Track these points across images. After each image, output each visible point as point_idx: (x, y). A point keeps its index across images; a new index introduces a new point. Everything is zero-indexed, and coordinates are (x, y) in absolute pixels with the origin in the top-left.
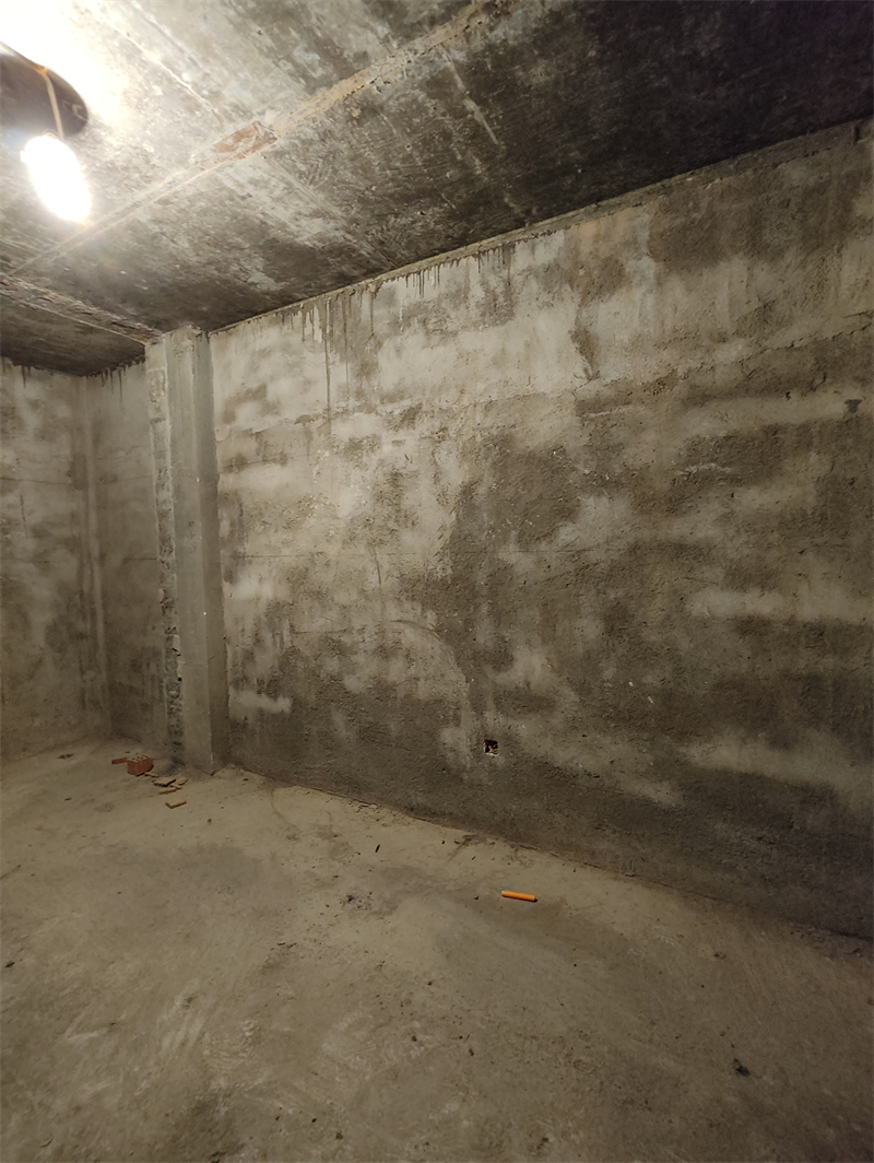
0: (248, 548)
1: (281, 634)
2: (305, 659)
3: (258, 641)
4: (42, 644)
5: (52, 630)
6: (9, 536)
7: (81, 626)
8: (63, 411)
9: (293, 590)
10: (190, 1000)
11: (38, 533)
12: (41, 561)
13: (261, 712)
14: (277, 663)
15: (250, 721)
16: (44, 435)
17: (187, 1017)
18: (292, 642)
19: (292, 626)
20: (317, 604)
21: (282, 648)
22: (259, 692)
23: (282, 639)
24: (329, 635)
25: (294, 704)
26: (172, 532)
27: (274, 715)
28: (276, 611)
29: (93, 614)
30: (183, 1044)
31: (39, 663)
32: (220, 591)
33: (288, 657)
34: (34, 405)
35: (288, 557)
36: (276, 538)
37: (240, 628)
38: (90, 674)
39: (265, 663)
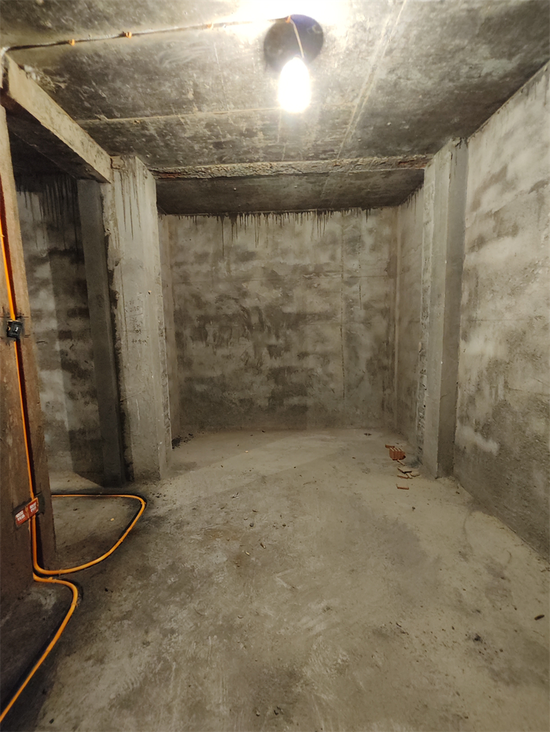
0: (479, 313)
1: (497, 388)
2: (514, 413)
3: (479, 389)
4: (365, 370)
5: (370, 363)
6: (352, 309)
7: (386, 362)
8: (387, 231)
9: (510, 351)
10: (328, 609)
11: (367, 307)
12: (367, 323)
13: (475, 446)
14: (491, 411)
15: (468, 451)
16: (374, 248)
17: (320, 617)
18: (504, 396)
19: (506, 382)
20: (530, 366)
21: (496, 399)
22: (476, 431)
23: (497, 392)
24: (539, 397)
25: (501, 449)
26: (428, 302)
27: (484, 453)
28: (496, 367)
29: (394, 355)
30: (309, 629)
31: (362, 379)
32: (458, 346)
33: (501, 408)
34: (370, 231)
35: (509, 320)
36: (500, 304)
37: (468, 377)
38: (388, 391)
39: (483, 409)
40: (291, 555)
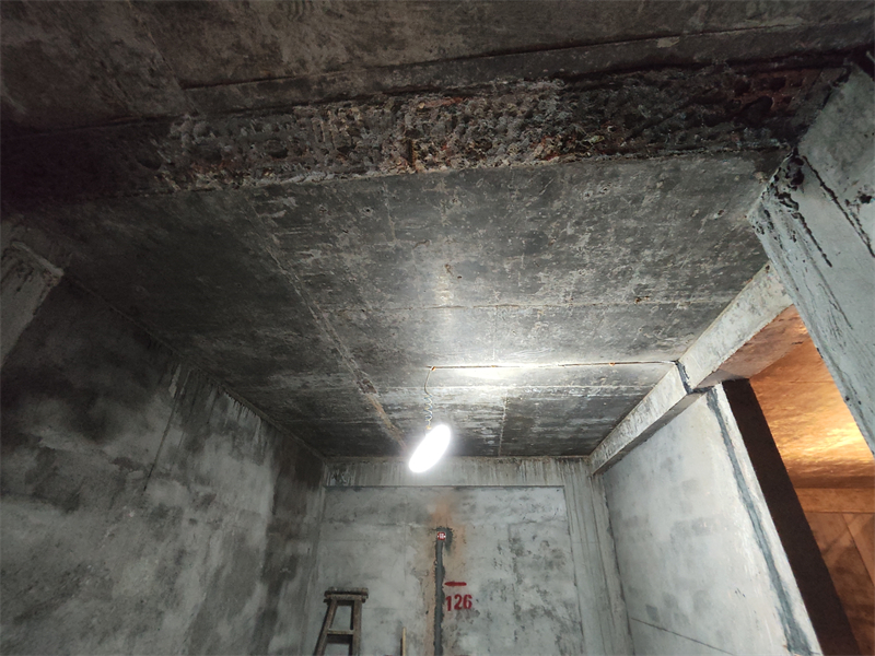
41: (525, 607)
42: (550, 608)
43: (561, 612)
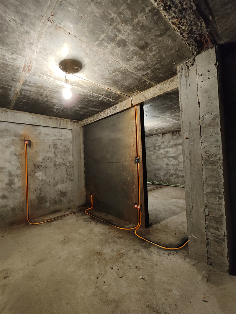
40: (83, 266)
41: (57, 163)
42: (65, 163)
43: (68, 164)
